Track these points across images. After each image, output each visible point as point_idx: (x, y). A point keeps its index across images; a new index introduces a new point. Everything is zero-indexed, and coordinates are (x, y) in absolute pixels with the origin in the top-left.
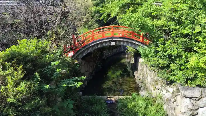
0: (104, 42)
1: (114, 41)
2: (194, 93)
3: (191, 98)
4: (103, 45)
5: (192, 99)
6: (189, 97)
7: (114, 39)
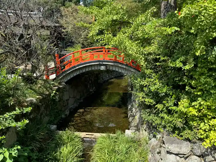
0: (93, 65)
1: (104, 65)
2: (181, 148)
3: (177, 155)
4: (91, 69)
5: (179, 155)
6: (175, 153)
7: (104, 63)
